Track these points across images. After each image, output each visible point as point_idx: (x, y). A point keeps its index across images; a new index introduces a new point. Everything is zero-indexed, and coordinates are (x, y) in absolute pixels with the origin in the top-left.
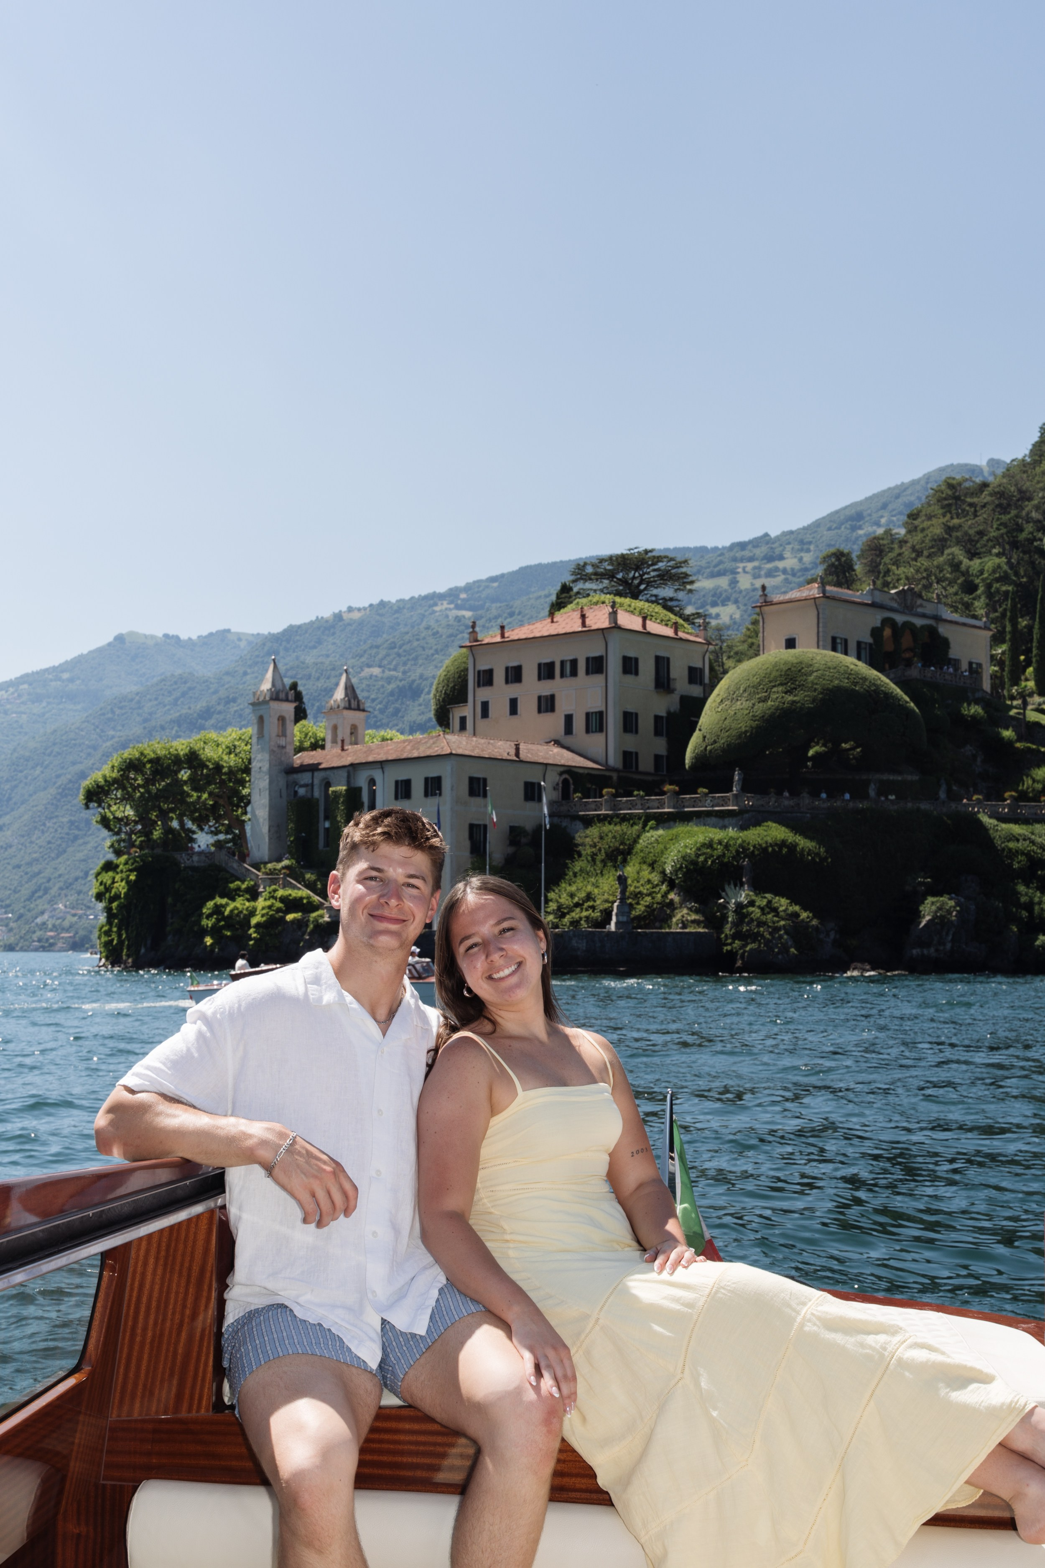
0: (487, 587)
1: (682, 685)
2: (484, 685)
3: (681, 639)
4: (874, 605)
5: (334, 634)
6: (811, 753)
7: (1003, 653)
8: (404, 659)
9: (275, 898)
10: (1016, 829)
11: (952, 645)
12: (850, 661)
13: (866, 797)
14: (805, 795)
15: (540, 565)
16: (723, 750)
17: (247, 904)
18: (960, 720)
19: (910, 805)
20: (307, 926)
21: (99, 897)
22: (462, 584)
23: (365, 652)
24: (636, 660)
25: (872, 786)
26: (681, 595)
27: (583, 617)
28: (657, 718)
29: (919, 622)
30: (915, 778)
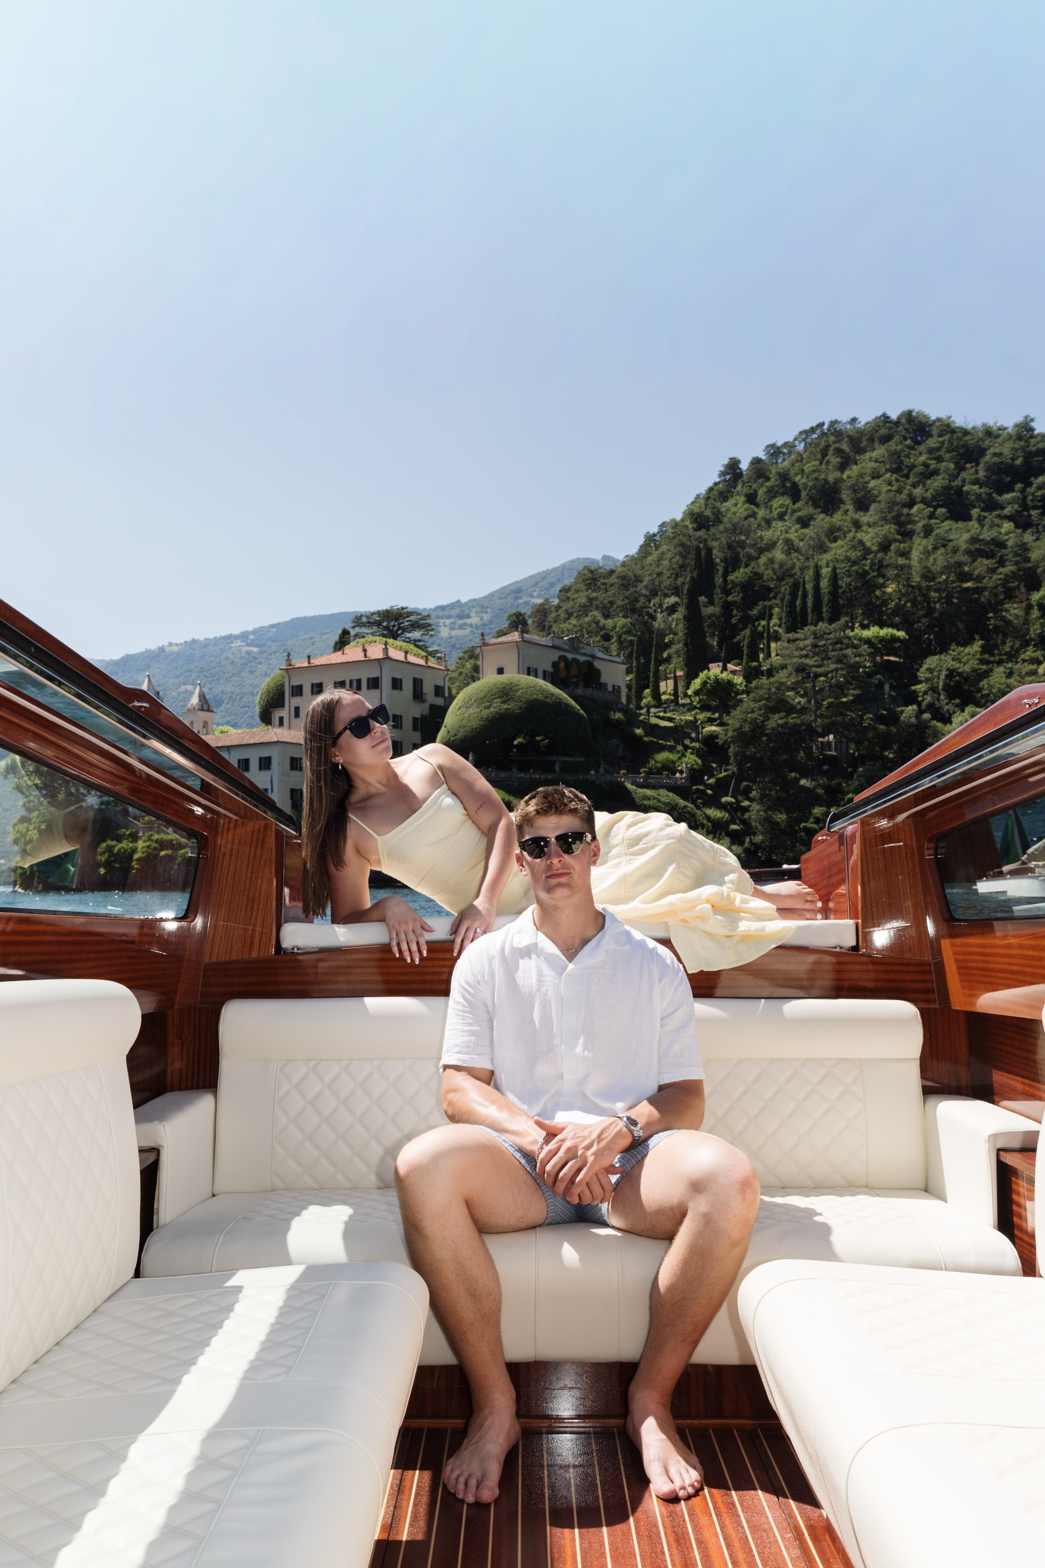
0: (269, 631)
1: (431, 698)
2: (297, 695)
3: (430, 667)
4: (553, 647)
5: (159, 661)
6: (515, 743)
7: (630, 680)
8: (210, 679)
9: (152, 841)
10: (649, 792)
11: (602, 674)
12: (541, 682)
13: (553, 771)
14: (514, 770)
15: (305, 617)
16: (462, 740)
17: (131, 845)
18: (609, 722)
19: (581, 777)
20: (176, 859)
21: (16, 842)
22: (251, 629)
23: (182, 674)
24: (401, 680)
25: (557, 764)
26: (426, 638)
27: (365, 650)
28: (415, 720)
29: (582, 659)
30: (582, 759)
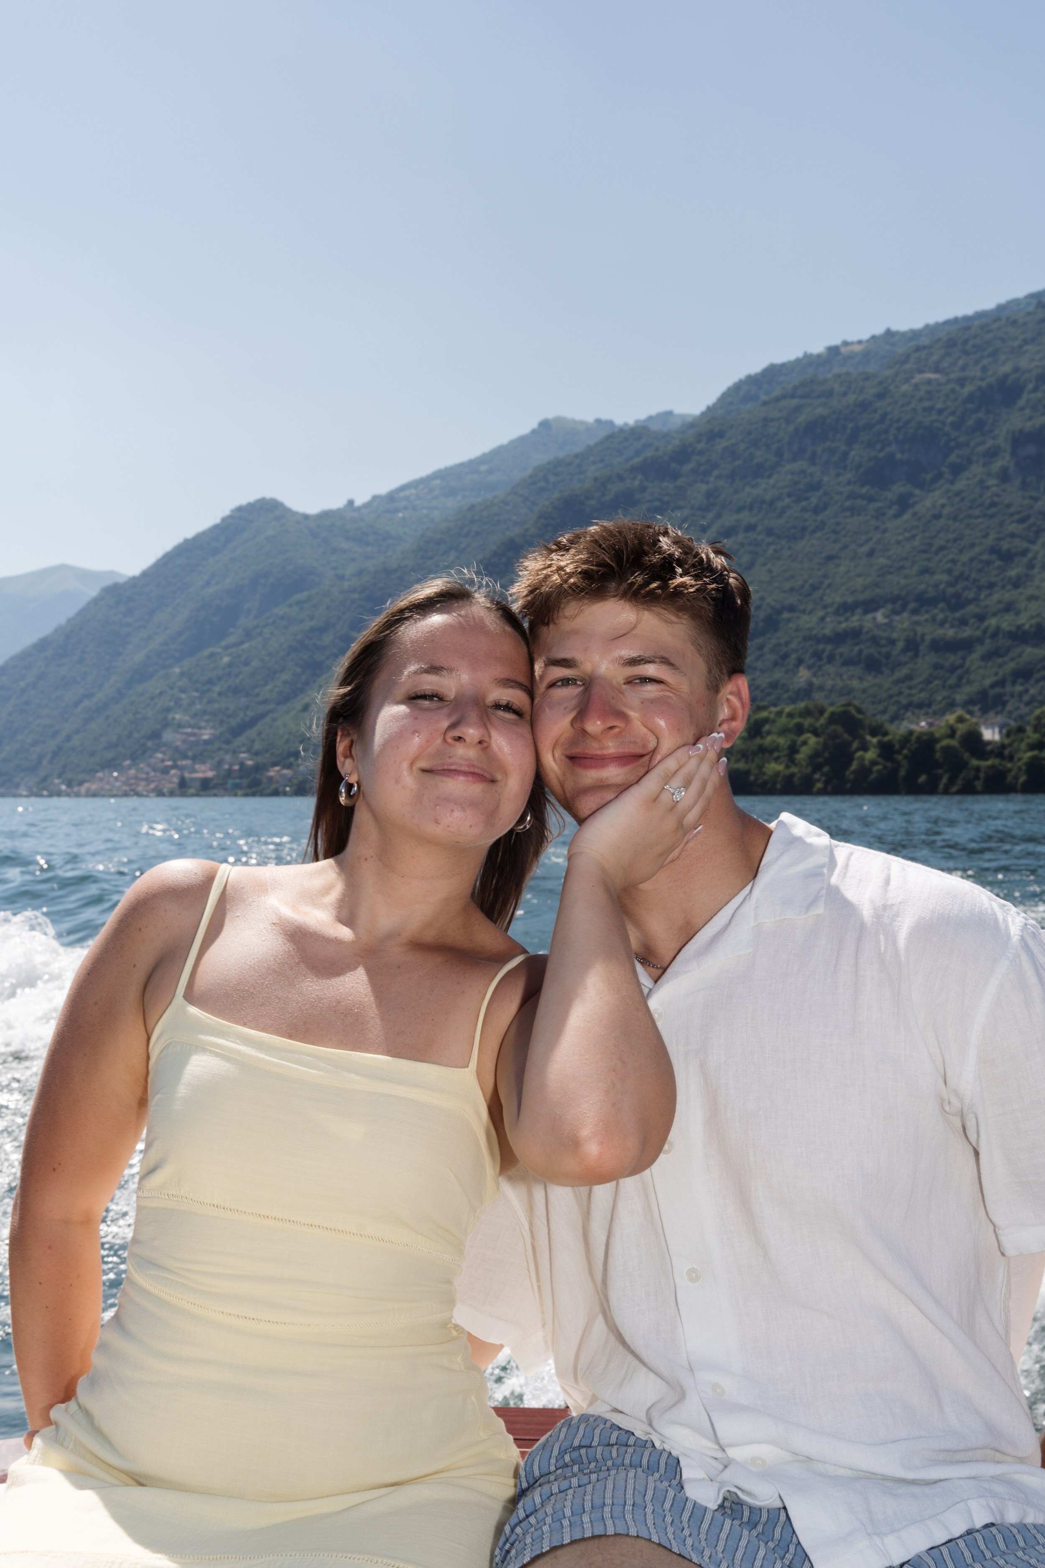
23: (908, 356)
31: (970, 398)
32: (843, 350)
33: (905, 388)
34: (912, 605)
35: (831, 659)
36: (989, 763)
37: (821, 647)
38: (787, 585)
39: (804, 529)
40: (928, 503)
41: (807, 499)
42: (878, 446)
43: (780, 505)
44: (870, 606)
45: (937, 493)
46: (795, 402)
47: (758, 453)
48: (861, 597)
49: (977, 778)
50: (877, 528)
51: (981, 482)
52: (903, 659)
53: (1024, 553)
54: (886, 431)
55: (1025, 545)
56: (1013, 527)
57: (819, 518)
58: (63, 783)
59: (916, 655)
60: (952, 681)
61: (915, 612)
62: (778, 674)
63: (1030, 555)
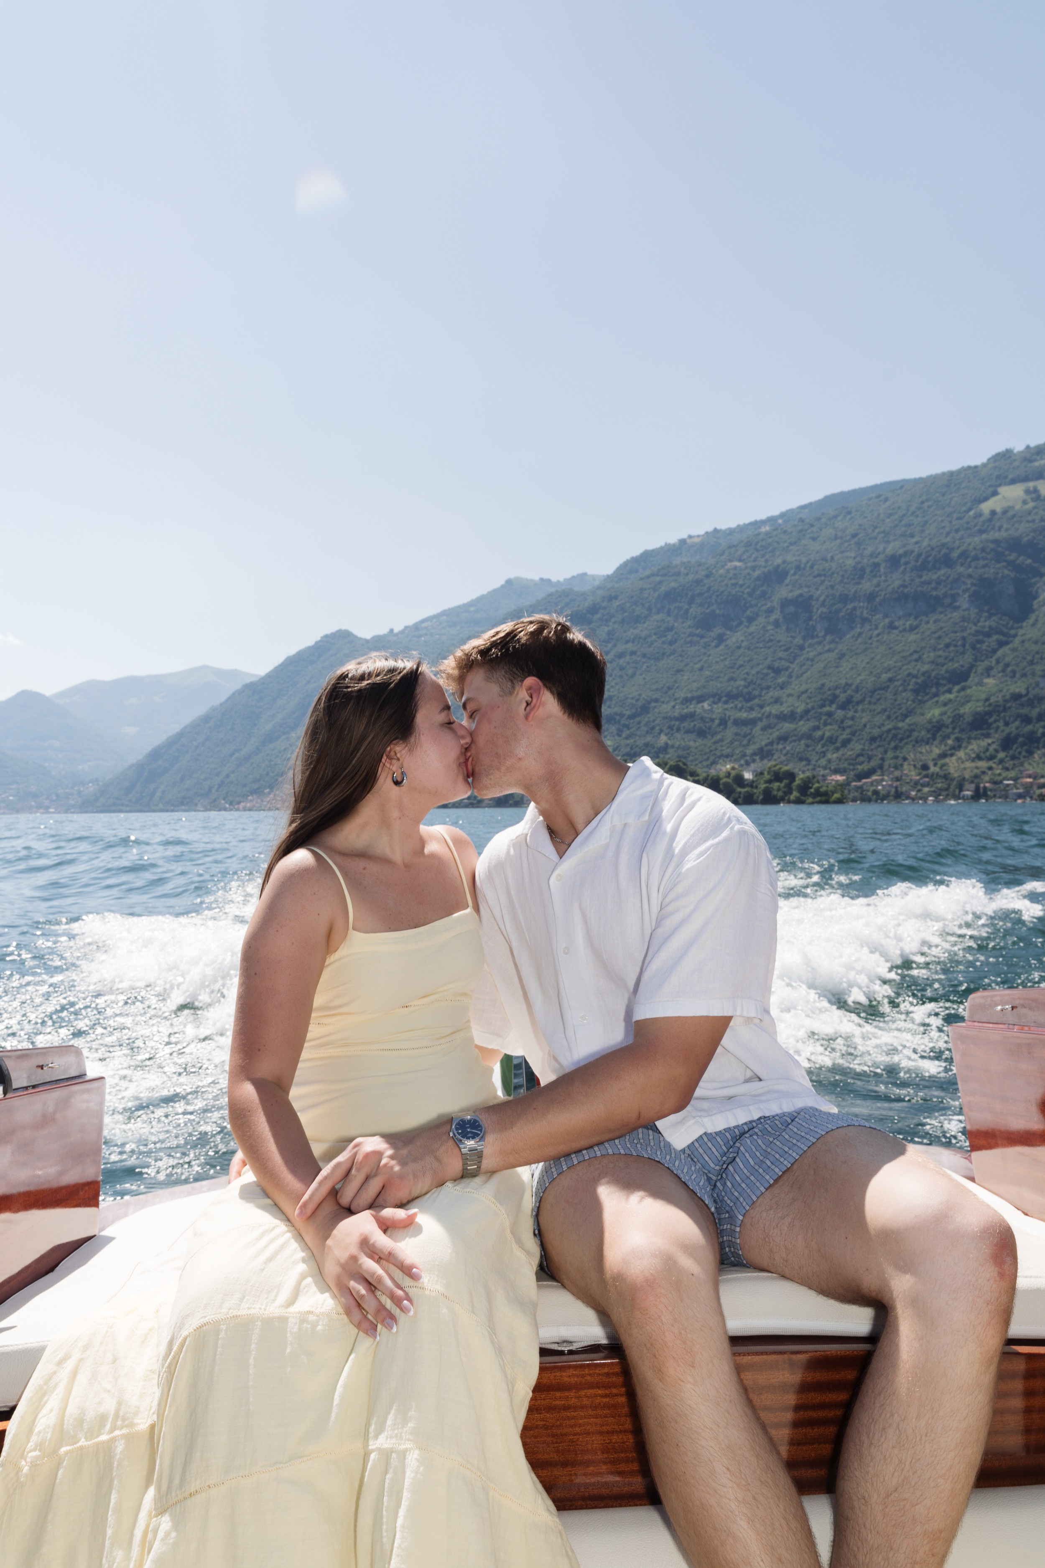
0: (800, 513)
5: (682, 553)
23: (724, 552)
31: (758, 578)
32: (688, 541)
33: (722, 571)
34: (724, 699)
35: (678, 730)
36: (746, 790)
37: (673, 723)
38: (654, 687)
39: (664, 654)
40: (734, 639)
41: (665, 636)
42: (706, 606)
43: (650, 640)
44: (700, 699)
45: (739, 633)
46: (658, 579)
47: (638, 609)
48: (696, 694)
49: (739, 797)
50: (705, 654)
51: (764, 627)
52: (718, 730)
53: (787, 669)
54: (710, 597)
55: (787, 664)
56: (781, 654)
57: (672, 648)
58: (226, 803)
59: (726, 728)
60: (745, 742)
61: (726, 703)
62: (649, 738)
63: (790, 670)
